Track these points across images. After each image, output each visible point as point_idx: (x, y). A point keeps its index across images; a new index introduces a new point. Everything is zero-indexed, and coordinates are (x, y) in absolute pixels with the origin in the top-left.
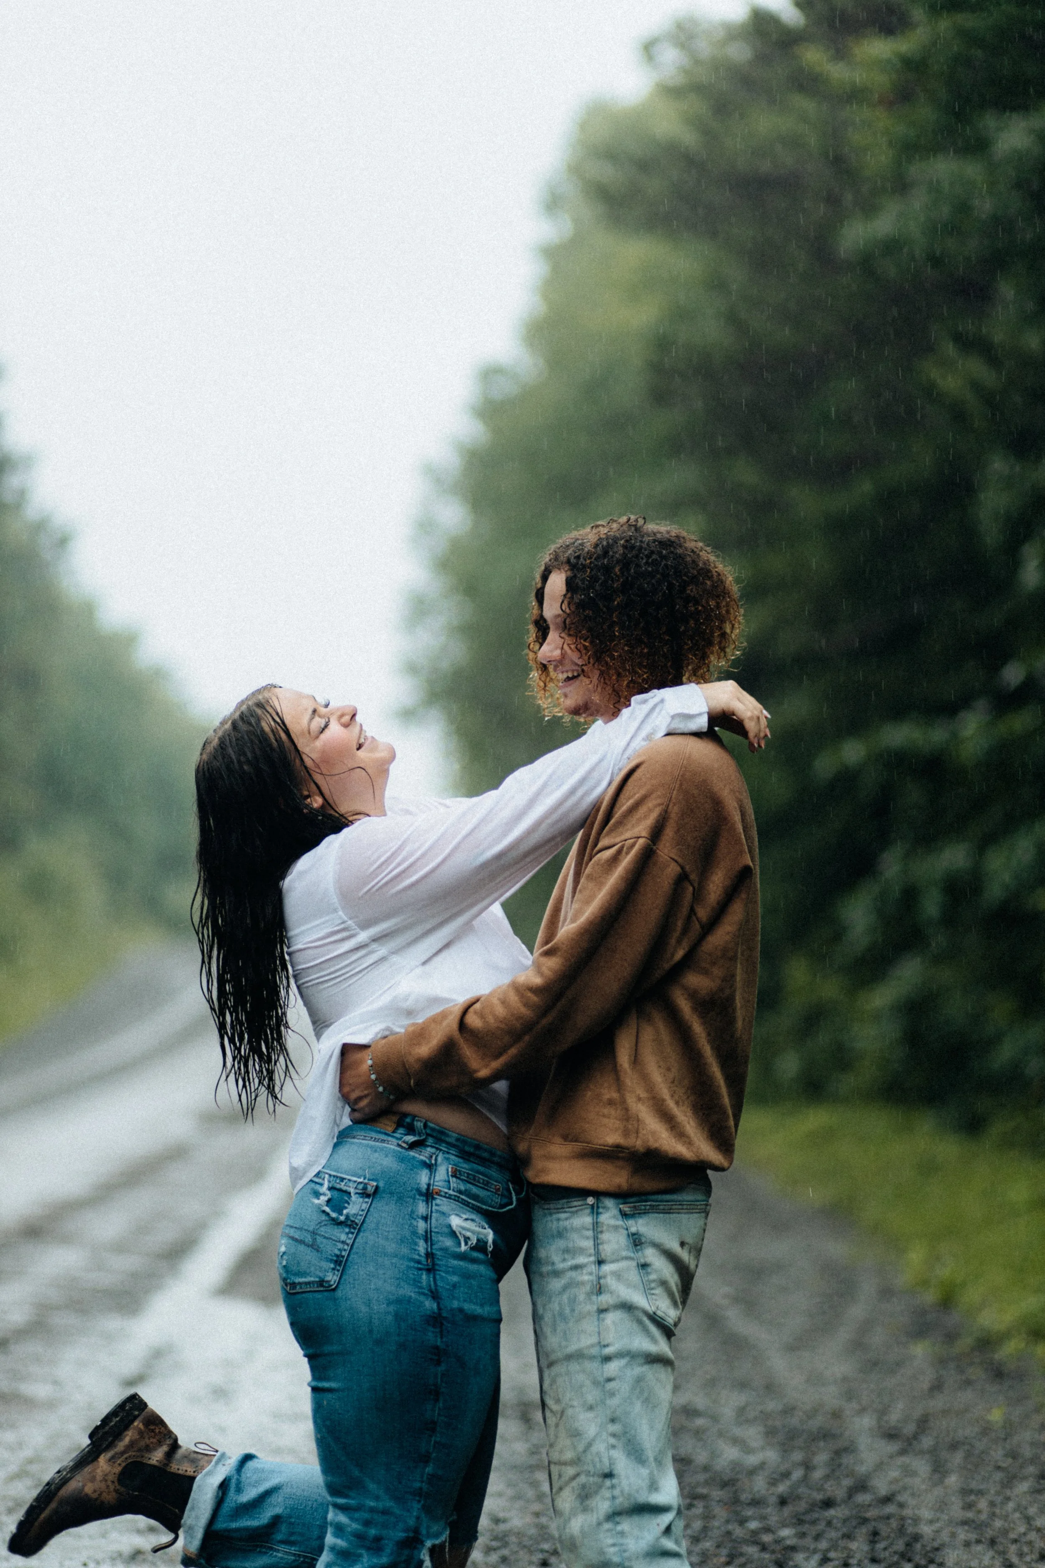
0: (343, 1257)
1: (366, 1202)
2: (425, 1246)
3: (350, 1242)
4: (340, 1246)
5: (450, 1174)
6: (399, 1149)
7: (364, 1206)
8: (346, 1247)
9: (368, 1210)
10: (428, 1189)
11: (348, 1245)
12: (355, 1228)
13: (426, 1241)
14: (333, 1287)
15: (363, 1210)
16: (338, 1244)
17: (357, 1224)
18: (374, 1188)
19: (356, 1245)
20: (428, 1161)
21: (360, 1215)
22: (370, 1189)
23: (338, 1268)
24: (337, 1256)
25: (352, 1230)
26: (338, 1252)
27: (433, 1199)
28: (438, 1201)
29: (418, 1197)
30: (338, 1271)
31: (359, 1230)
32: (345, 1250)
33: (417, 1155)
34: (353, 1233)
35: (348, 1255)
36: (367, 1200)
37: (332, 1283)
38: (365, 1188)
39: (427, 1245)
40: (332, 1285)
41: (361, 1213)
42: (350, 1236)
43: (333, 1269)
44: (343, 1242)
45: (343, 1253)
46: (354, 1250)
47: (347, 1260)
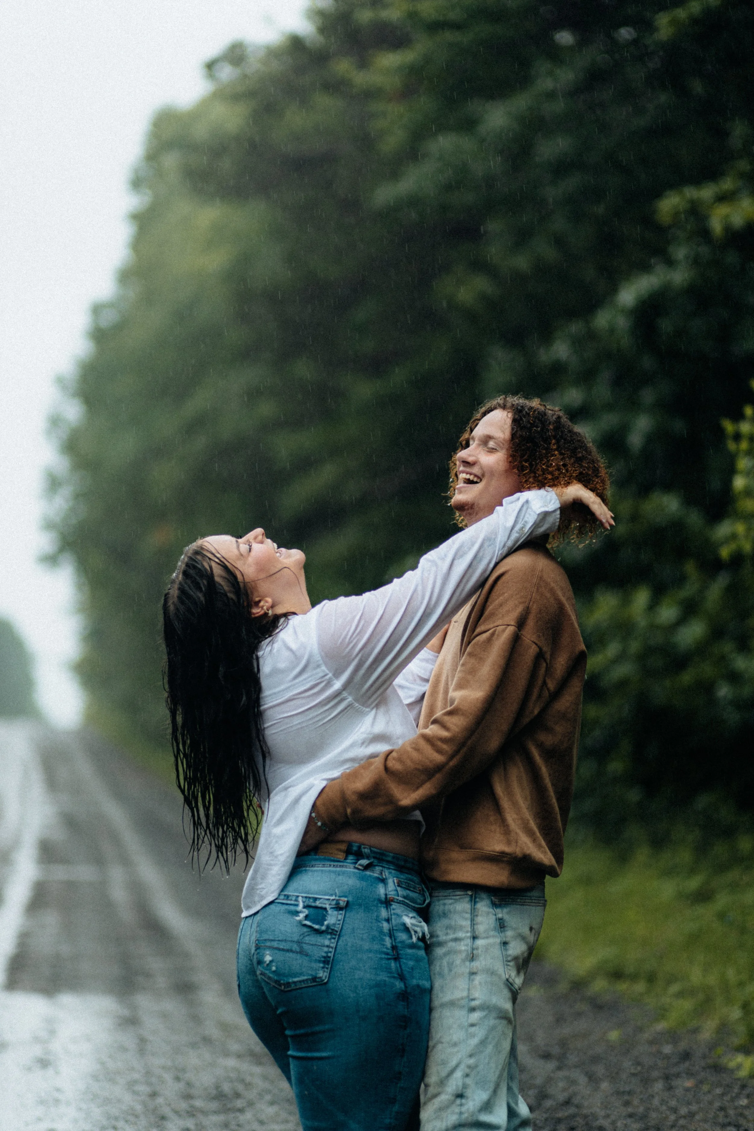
0: (330, 957)
1: (341, 914)
2: (390, 941)
3: (333, 945)
4: (326, 949)
5: (396, 884)
6: (356, 871)
7: (340, 917)
8: (331, 950)
9: (344, 920)
10: (386, 898)
11: (332, 948)
12: (336, 935)
13: (391, 937)
14: (326, 981)
15: (339, 920)
16: (323, 948)
17: (337, 932)
18: (345, 903)
19: (338, 947)
20: (380, 877)
21: (339, 924)
22: (342, 904)
23: (327, 966)
24: (324, 957)
25: (334, 936)
26: (325, 955)
27: (391, 905)
28: (393, 906)
29: (379, 905)
30: (327, 968)
31: (339, 935)
32: (331, 952)
33: (372, 874)
34: (334, 939)
35: (334, 956)
36: (341, 912)
37: (324, 978)
38: (338, 904)
39: (392, 940)
40: (324, 980)
41: (338, 922)
42: (333, 941)
43: (323, 968)
44: (328, 946)
45: (329, 955)
46: (338, 951)
47: (333, 960)
